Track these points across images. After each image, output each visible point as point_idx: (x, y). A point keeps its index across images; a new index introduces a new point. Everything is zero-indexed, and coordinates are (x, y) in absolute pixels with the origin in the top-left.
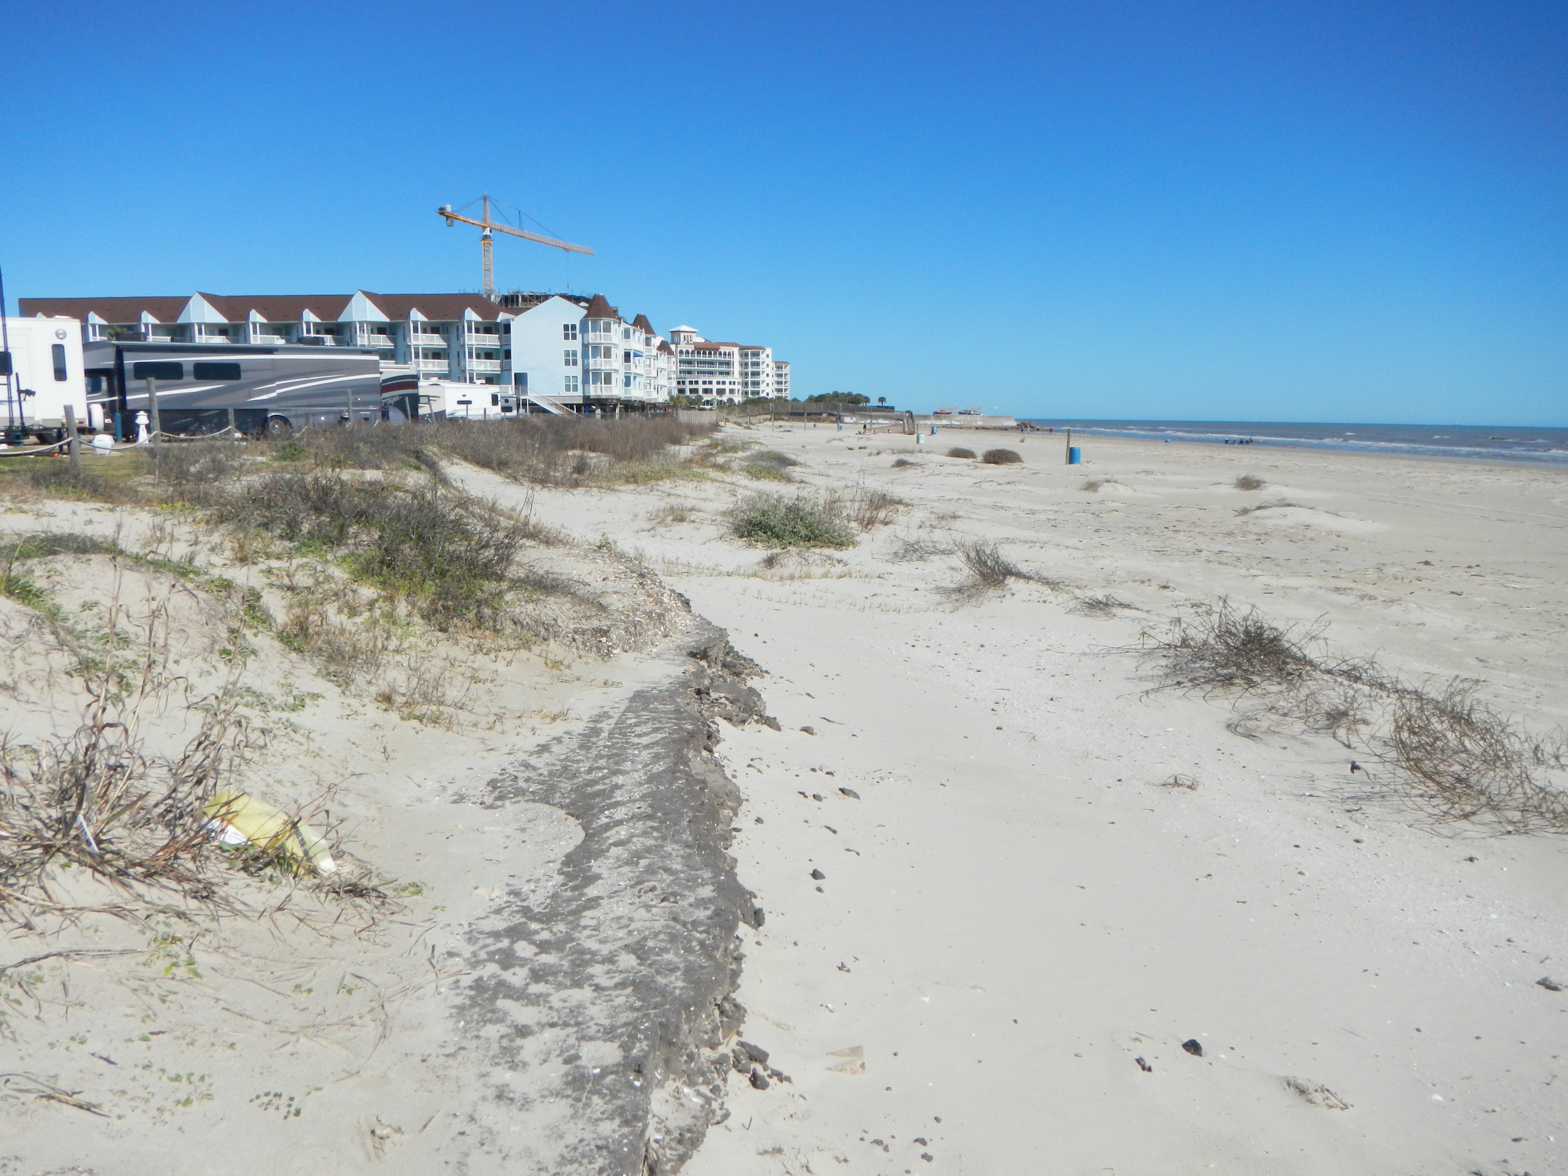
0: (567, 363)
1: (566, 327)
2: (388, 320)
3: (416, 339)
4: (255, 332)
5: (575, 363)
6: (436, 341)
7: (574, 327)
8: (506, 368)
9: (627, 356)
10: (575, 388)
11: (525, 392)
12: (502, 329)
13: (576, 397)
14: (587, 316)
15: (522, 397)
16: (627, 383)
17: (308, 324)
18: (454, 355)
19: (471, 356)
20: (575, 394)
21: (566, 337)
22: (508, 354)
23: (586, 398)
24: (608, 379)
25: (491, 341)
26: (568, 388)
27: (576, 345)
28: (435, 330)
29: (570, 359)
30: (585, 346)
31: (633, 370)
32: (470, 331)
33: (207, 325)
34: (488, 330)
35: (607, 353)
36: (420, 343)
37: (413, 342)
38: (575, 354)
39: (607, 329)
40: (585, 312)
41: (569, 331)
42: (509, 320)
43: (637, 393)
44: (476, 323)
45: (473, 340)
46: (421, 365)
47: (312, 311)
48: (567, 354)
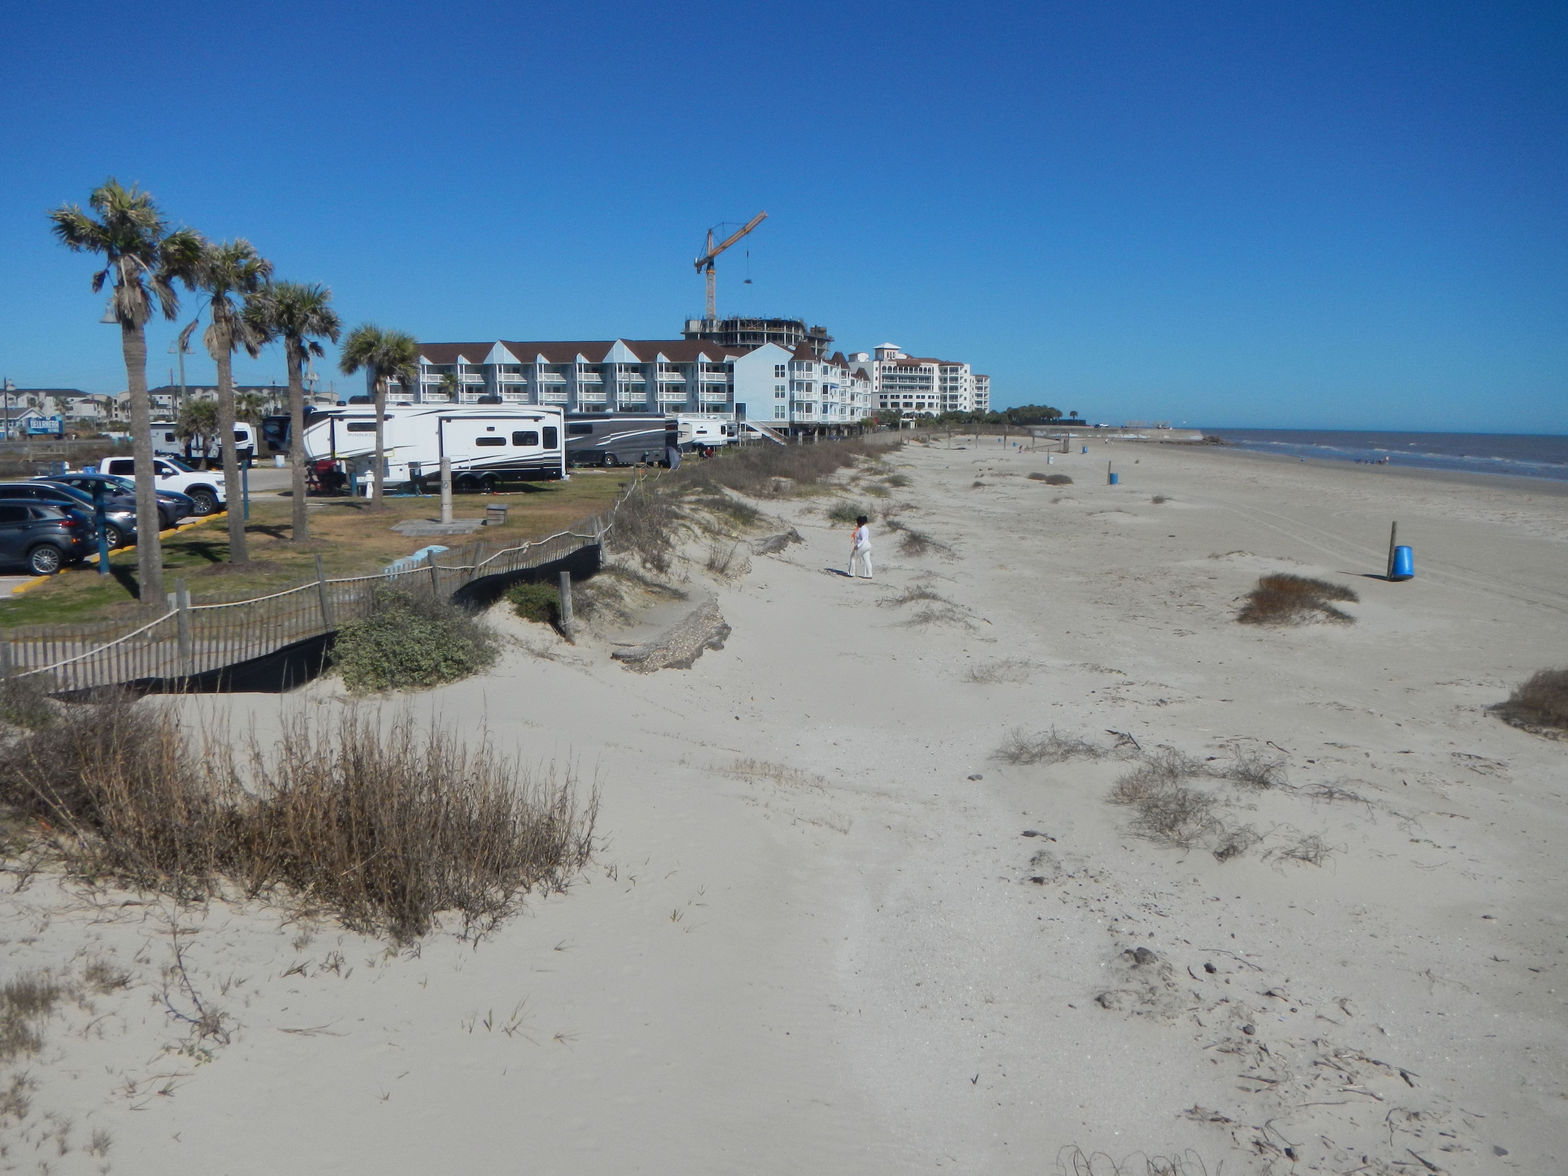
0: (777, 395)
1: (777, 367)
2: (639, 361)
3: (661, 376)
4: (541, 371)
5: (783, 395)
6: (677, 378)
7: (783, 367)
8: (731, 399)
9: (825, 389)
10: (783, 416)
11: (744, 419)
12: (727, 368)
13: (784, 422)
14: (793, 359)
15: (741, 423)
16: (825, 410)
17: (580, 365)
18: (689, 388)
19: (702, 390)
20: (783, 420)
21: (777, 375)
22: (731, 389)
23: (792, 424)
24: (809, 409)
25: (719, 378)
26: (777, 416)
27: (784, 381)
28: (675, 369)
29: (779, 392)
30: (792, 382)
31: (830, 399)
32: (702, 370)
33: (505, 365)
34: (716, 369)
35: (809, 388)
36: (664, 379)
37: (659, 379)
38: (783, 388)
39: (809, 368)
40: (792, 355)
41: (779, 371)
42: (732, 362)
43: (833, 418)
44: (707, 364)
45: (704, 377)
46: (665, 396)
47: (583, 355)
48: (777, 388)
